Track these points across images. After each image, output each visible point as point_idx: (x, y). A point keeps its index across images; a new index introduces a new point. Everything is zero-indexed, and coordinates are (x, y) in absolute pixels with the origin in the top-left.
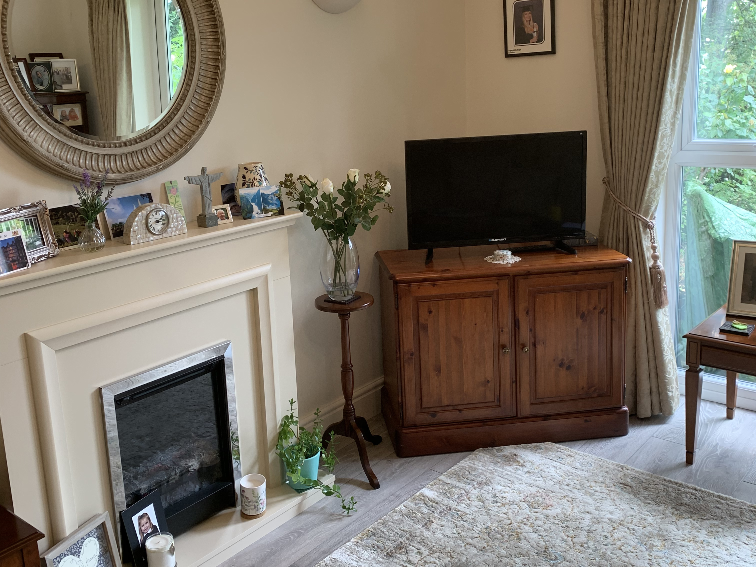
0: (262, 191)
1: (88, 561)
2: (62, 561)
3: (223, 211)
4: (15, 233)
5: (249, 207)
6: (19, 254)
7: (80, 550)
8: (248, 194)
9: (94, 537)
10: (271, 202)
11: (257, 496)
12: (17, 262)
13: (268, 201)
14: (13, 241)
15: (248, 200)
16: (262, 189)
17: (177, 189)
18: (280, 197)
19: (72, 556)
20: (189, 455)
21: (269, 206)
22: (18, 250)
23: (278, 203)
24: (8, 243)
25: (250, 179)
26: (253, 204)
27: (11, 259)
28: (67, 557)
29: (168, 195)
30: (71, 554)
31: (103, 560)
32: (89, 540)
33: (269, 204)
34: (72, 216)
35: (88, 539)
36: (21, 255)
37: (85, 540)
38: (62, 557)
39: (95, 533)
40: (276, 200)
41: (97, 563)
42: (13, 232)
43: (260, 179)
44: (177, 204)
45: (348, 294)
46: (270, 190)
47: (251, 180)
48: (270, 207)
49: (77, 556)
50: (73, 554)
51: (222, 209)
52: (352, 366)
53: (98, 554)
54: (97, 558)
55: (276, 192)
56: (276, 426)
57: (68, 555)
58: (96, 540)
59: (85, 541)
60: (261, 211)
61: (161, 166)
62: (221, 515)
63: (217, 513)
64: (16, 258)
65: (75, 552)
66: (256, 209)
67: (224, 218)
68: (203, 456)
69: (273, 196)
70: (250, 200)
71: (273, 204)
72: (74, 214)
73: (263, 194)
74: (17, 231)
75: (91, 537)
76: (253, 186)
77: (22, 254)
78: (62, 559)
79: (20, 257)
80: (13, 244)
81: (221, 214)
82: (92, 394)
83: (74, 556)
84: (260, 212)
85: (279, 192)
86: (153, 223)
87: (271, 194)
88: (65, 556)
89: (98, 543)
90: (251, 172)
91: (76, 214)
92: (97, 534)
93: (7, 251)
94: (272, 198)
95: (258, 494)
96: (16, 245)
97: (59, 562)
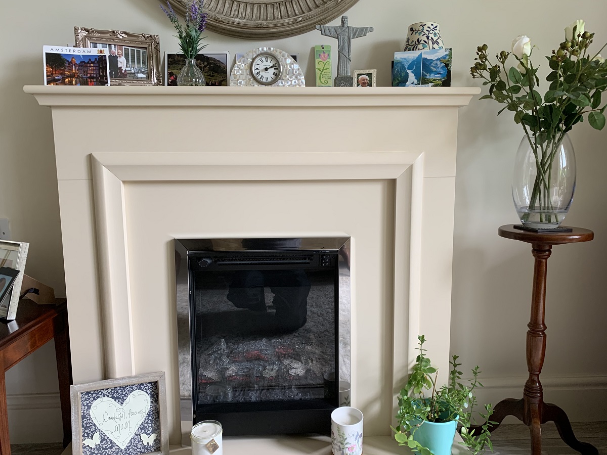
0: (423, 56)
1: (131, 413)
2: (99, 399)
3: (367, 77)
4: (101, 52)
5: (403, 74)
6: (99, 72)
7: (125, 398)
8: (405, 59)
9: (147, 393)
10: (435, 70)
11: (343, 437)
12: (95, 80)
13: (431, 69)
14: (96, 59)
15: (403, 66)
16: (425, 53)
17: (328, 55)
18: (448, 64)
19: (113, 400)
20: (296, 357)
21: (430, 74)
22: (100, 68)
23: (444, 72)
24: (90, 59)
25: (413, 41)
26: (408, 71)
27: (89, 75)
28: (106, 398)
29: (316, 59)
30: (113, 397)
31: (151, 421)
32: (139, 393)
33: (430, 72)
34: (201, 65)
35: (138, 391)
36: (101, 74)
37: (133, 390)
38: (100, 396)
39: (149, 389)
40: (443, 67)
41: (143, 420)
42: (98, 50)
43: (427, 40)
44: (325, 71)
45: (549, 222)
46: (435, 55)
47: (414, 43)
48: (431, 77)
49: (120, 403)
50: (115, 399)
51: (367, 74)
52: (545, 328)
53: (147, 412)
54: (145, 415)
55: (444, 58)
56: (407, 365)
57: (108, 396)
58: (149, 397)
59: (134, 392)
60: (419, 80)
61: (300, 19)
62: (315, 440)
63: (315, 436)
64: (95, 75)
65: (118, 398)
66: (412, 77)
67: (367, 85)
68: (310, 364)
69: (438, 63)
70: (406, 67)
71: (436, 73)
72: (203, 64)
73: (425, 59)
74: (104, 50)
75: (143, 390)
76: (415, 49)
77: (103, 74)
78: (99, 397)
79: (100, 76)
80: (96, 62)
81: (364, 80)
82: (167, 243)
83: (115, 400)
84: (416, 82)
85: (448, 57)
86: (262, 71)
87: (437, 60)
88: (104, 396)
89: (149, 400)
90: (416, 33)
91: (206, 63)
92: (151, 391)
93: (87, 67)
94: (437, 64)
95: (343, 434)
96: (98, 62)
97: (95, 399)
